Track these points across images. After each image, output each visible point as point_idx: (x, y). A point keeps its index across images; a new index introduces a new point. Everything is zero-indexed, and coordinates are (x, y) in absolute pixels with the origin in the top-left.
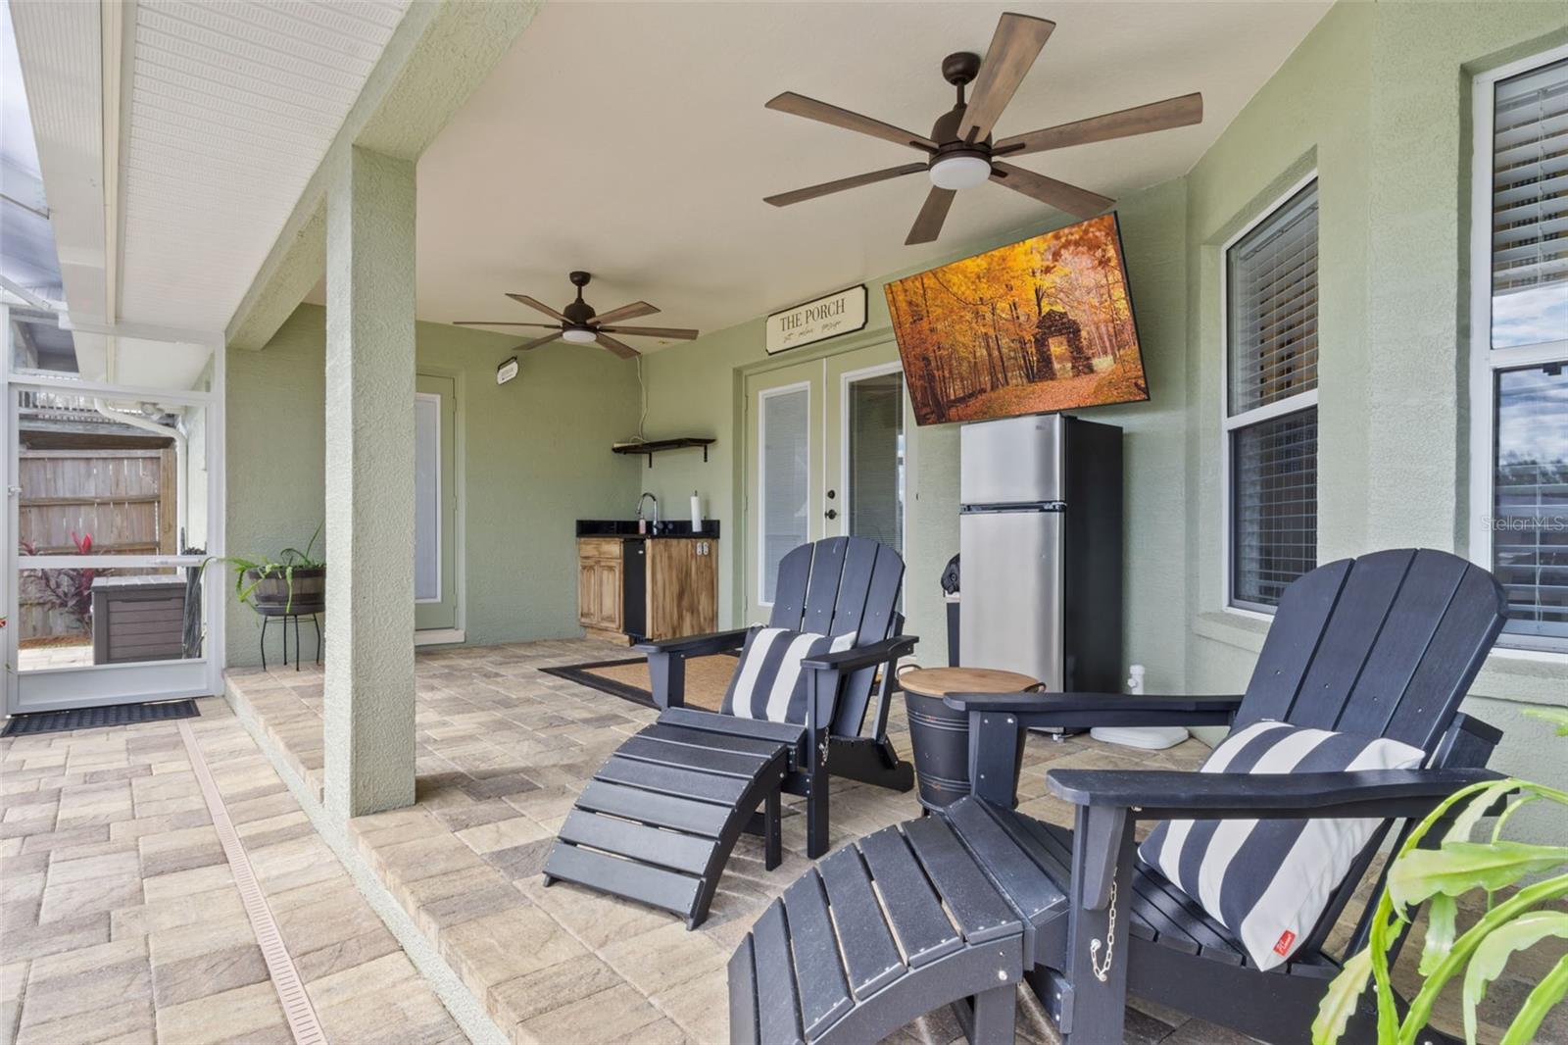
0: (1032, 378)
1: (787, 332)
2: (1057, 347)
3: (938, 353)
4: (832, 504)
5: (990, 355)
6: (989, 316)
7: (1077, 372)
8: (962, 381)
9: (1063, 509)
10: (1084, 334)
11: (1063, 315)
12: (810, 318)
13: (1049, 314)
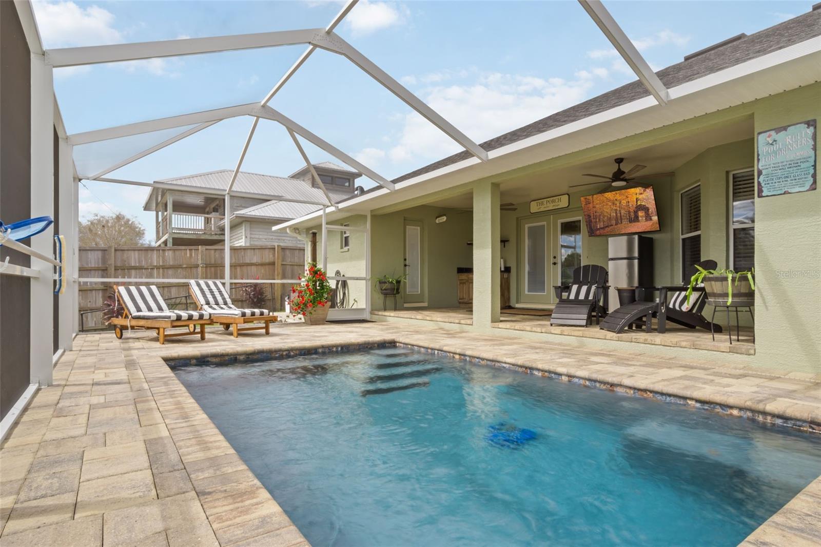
0: (631, 221)
1: (539, 207)
2: (641, 214)
3: (595, 214)
4: (555, 261)
5: (616, 215)
6: (618, 204)
7: (646, 220)
8: (604, 223)
9: (638, 259)
10: (650, 210)
11: (645, 205)
12: (548, 203)
13: (640, 205)
